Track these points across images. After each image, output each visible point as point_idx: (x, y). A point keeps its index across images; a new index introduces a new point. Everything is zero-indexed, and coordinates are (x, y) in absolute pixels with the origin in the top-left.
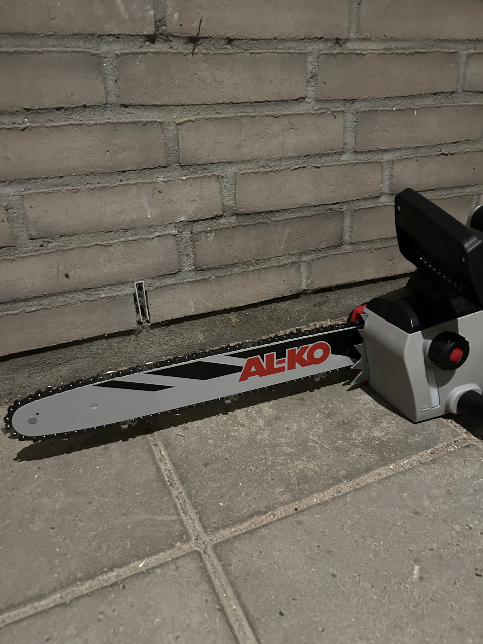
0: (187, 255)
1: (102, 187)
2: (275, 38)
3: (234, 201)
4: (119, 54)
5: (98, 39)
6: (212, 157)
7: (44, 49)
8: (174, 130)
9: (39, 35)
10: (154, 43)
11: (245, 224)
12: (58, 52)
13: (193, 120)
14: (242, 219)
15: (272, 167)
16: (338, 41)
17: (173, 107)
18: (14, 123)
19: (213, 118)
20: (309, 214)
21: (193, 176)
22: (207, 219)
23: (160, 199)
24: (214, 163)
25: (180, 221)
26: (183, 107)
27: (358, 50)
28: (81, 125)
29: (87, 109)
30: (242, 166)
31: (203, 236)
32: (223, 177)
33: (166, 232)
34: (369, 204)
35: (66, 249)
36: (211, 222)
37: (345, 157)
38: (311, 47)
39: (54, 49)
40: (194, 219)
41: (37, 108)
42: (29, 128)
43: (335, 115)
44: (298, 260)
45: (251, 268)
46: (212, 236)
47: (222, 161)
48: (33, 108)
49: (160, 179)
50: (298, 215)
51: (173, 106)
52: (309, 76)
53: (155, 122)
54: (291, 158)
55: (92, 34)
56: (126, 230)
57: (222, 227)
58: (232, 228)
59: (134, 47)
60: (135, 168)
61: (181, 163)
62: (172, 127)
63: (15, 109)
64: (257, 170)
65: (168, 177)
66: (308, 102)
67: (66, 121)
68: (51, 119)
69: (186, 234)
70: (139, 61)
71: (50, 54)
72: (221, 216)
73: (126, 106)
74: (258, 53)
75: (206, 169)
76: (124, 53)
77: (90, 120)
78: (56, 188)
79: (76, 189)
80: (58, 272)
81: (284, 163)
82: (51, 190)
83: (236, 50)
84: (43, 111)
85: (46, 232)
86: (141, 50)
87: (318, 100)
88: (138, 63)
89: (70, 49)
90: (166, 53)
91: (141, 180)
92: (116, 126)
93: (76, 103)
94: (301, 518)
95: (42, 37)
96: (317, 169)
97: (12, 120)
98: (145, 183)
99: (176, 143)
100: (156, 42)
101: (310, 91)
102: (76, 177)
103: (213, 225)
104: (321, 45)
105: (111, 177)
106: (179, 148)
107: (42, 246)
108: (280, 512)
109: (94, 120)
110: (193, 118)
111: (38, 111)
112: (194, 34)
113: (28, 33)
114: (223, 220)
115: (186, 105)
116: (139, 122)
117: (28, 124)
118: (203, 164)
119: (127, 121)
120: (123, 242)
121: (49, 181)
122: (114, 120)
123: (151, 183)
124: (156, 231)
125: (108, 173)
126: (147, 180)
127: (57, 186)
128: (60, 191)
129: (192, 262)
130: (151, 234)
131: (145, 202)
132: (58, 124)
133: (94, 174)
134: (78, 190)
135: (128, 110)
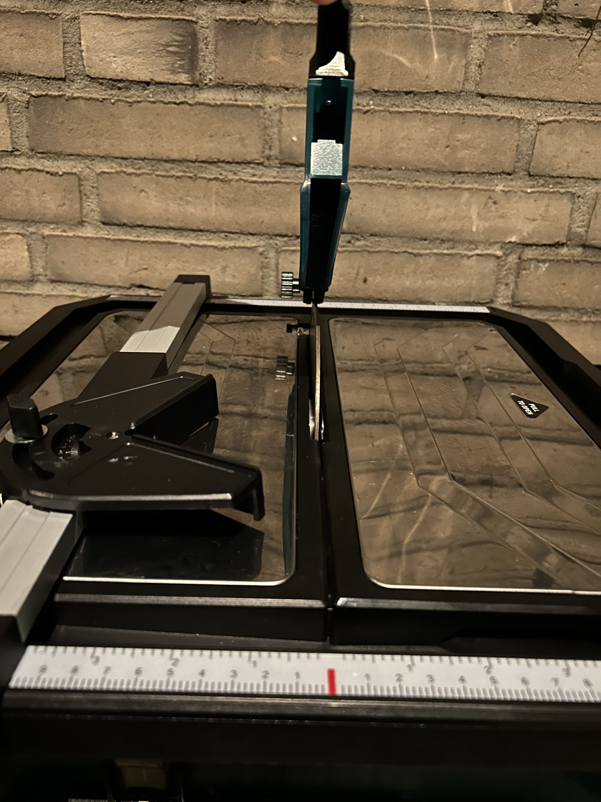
0: (507, 284)
1: (430, 187)
3: (586, 229)
4: (492, 35)
5: (473, 17)
6: (572, 170)
7: (411, 25)
8: (533, 130)
9: (409, 8)
10: (536, 24)
11: (593, 259)
13: (561, 120)
14: (589, 252)
17: (540, 103)
19: (588, 121)
21: (541, 189)
22: (545, 245)
23: (491, 212)
24: (573, 178)
25: (510, 242)
26: (550, 103)
28: (426, 113)
29: (439, 97)
31: (532, 266)
32: (579, 197)
33: (490, 251)
35: (372, 250)
36: (548, 250)
39: (422, 25)
40: (527, 242)
41: (386, 90)
42: (372, 111)
45: (585, 318)
46: (544, 267)
47: (584, 175)
48: (382, 90)
49: (500, 187)
51: (540, 100)
53: (513, 118)
55: (467, 11)
56: (443, 241)
57: (560, 258)
58: (572, 261)
59: (512, 27)
60: (473, 170)
61: (530, 170)
62: (532, 127)
63: (363, 89)
65: (509, 186)
67: (412, 107)
68: (397, 103)
69: (513, 259)
70: (514, 45)
71: (416, 30)
72: (563, 245)
73: (483, 96)
75: (560, 183)
76: (499, 35)
77: (438, 109)
78: (381, 181)
79: (402, 185)
80: (358, 274)
82: (375, 181)
84: (391, 94)
85: (357, 228)
86: (519, 32)
88: (511, 46)
89: (439, 27)
90: (548, 37)
91: (476, 186)
92: (465, 118)
93: (428, 87)
95: (413, 11)
98: (481, 190)
99: (531, 147)
100: (540, 23)
102: (405, 172)
103: (550, 253)
105: (444, 177)
106: (533, 153)
107: (349, 242)
109: (443, 109)
110: (561, 118)
111: (386, 94)
113: (399, 6)
114: (564, 251)
115: (556, 101)
116: (493, 116)
117: (372, 107)
118: (557, 177)
119: (479, 113)
120: (436, 254)
121: (376, 172)
122: (465, 112)
123: (489, 190)
124: (477, 248)
125: (441, 172)
126: (482, 187)
127: (383, 178)
128: (385, 184)
129: (510, 294)
130: (470, 251)
131: (474, 212)
132: (402, 110)
133: (426, 171)
134: (403, 186)
135: (485, 101)
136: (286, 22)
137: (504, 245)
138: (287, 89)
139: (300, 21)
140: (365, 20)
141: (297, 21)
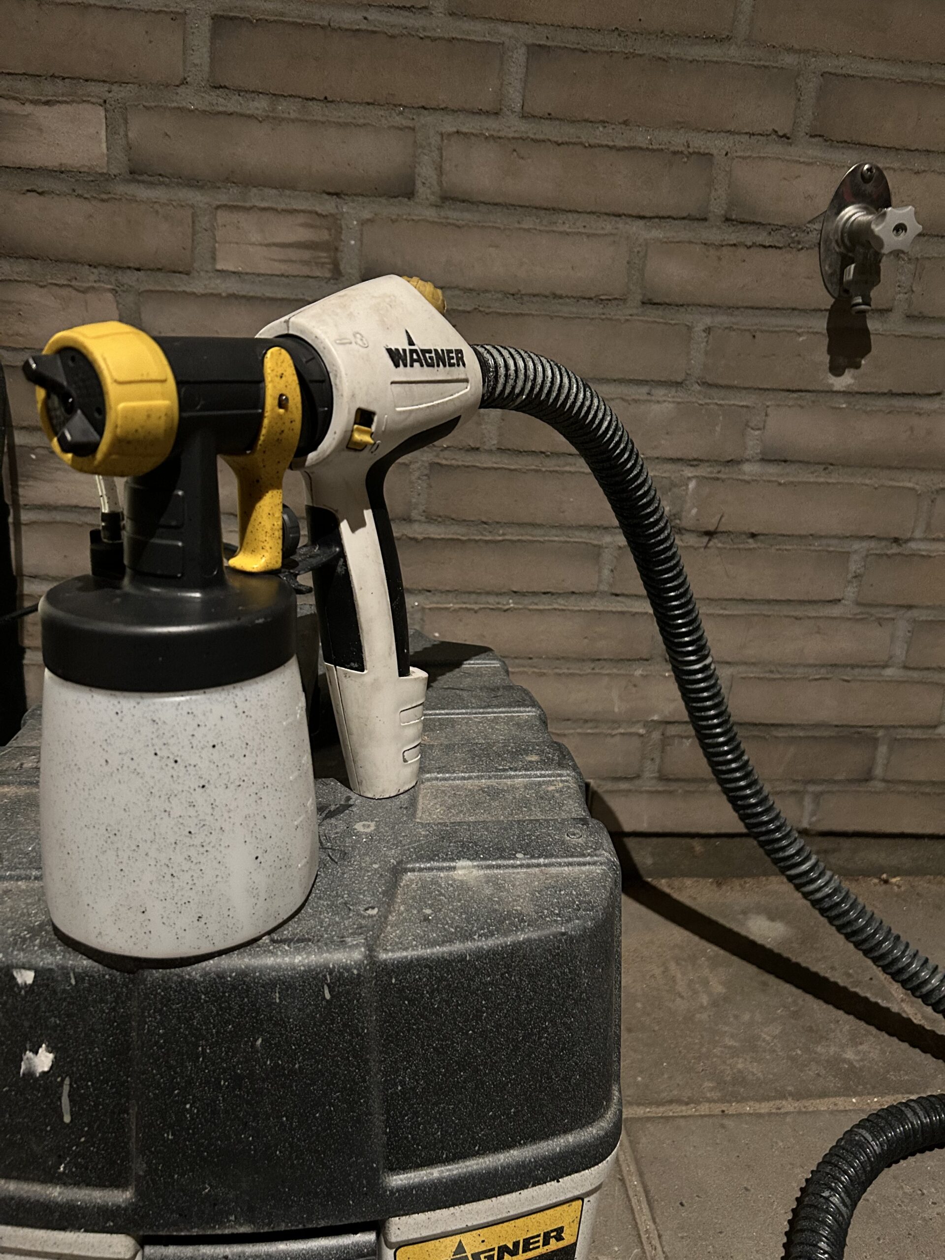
0: (652, 759)
1: (571, 674)
2: (811, 535)
5: (604, 530)
7: (546, 538)
9: (544, 525)
12: (560, 542)
15: (781, 673)
16: (896, 540)
18: (498, 603)
20: (826, 733)
22: (686, 722)
23: (632, 694)
25: (652, 721)
27: (924, 550)
28: (564, 610)
29: (574, 596)
30: (741, 668)
31: (677, 742)
33: (633, 730)
34: (918, 734)
37: (889, 672)
38: (856, 545)
39: (556, 539)
40: (669, 720)
41: (525, 591)
42: (512, 609)
43: (880, 622)
44: (802, 789)
46: (688, 743)
48: (520, 591)
49: (639, 673)
50: (810, 734)
52: (850, 576)
53: (647, 613)
54: (810, 666)
56: (586, 721)
60: (612, 658)
63: (503, 590)
64: (762, 675)
65: (648, 671)
66: (845, 605)
67: (550, 605)
68: (536, 602)
69: (656, 735)
71: (551, 543)
73: (617, 595)
74: (786, 550)
77: (575, 606)
81: (800, 671)
83: (759, 544)
84: (530, 595)
87: (858, 604)
89: (572, 540)
91: (615, 671)
92: (601, 614)
93: (565, 589)
94: (726, 1122)
95: (548, 528)
96: (845, 683)
97: (497, 600)
98: (620, 675)
101: (851, 592)
102: (545, 660)
104: (873, 544)
105: (584, 665)
108: (704, 1109)
109: (579, 607)
111: (525, 594)
112: (711, 528)
113: (534, 523)
116: (629, 612)
117: (512, 605)
119: (614, 610)
120: (579, 734)
121: (517, 661)
122: (600, 608)
123: (627, 675)
124: (619, 727)
125: (581, 660)
126: (622, 672)
127: (524, 666)
128: (526, 673)
129: (656, 768)
130: (613, 729)
131: (615, 694)
132: (541, 607)
133: (565, 659)
134: (544, 674)
135: (619, 598)
136: (429, 538)
137: (646, 724)
138: (429, 591)
139: (443, 536)
140: (504, 534)
141: (439, 537)
